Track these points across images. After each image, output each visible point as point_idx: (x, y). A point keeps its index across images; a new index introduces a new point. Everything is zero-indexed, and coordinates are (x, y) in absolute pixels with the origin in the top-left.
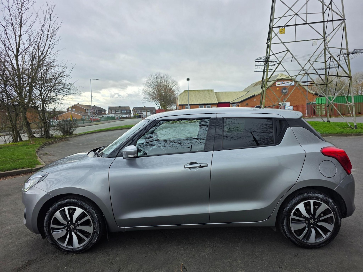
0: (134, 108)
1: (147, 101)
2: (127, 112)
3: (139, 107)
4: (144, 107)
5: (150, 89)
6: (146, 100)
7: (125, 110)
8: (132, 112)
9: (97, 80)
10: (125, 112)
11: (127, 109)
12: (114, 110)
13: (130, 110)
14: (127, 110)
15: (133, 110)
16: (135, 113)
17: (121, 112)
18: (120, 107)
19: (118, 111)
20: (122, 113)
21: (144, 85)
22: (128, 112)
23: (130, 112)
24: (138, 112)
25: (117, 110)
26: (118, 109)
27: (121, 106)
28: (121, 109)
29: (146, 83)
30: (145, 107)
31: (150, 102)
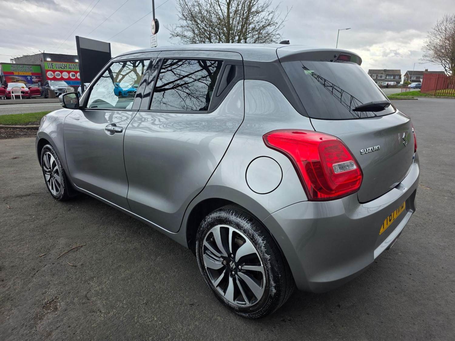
0: (407, 72)
1: (428, 61)
2: (394, 78)
3: (414, 70)
4: (424, 70)
5: (438, 41)
6: (428, 59)
7: (392, 75)
8: (403, 78)
9: (347, 29)
10: (392, 78)
11: (397, 74)
12: (376, 75)
13: (401, 75)
14: (394, 76)
15: (406, 75)
16: (408, 80)
17: (386, 77)
18: (385, 71)
19: (381, 77)
20: (386, 79)
21: (428, 34)
22: (397, 78)
23: (400, 78)
24: (412, 79)
25: (379, 75)
26: (382, 74)
27: (387, 69)
28: (386, 73)
29: (434, 31)
30: (427, 70)
31: (434, 63)
